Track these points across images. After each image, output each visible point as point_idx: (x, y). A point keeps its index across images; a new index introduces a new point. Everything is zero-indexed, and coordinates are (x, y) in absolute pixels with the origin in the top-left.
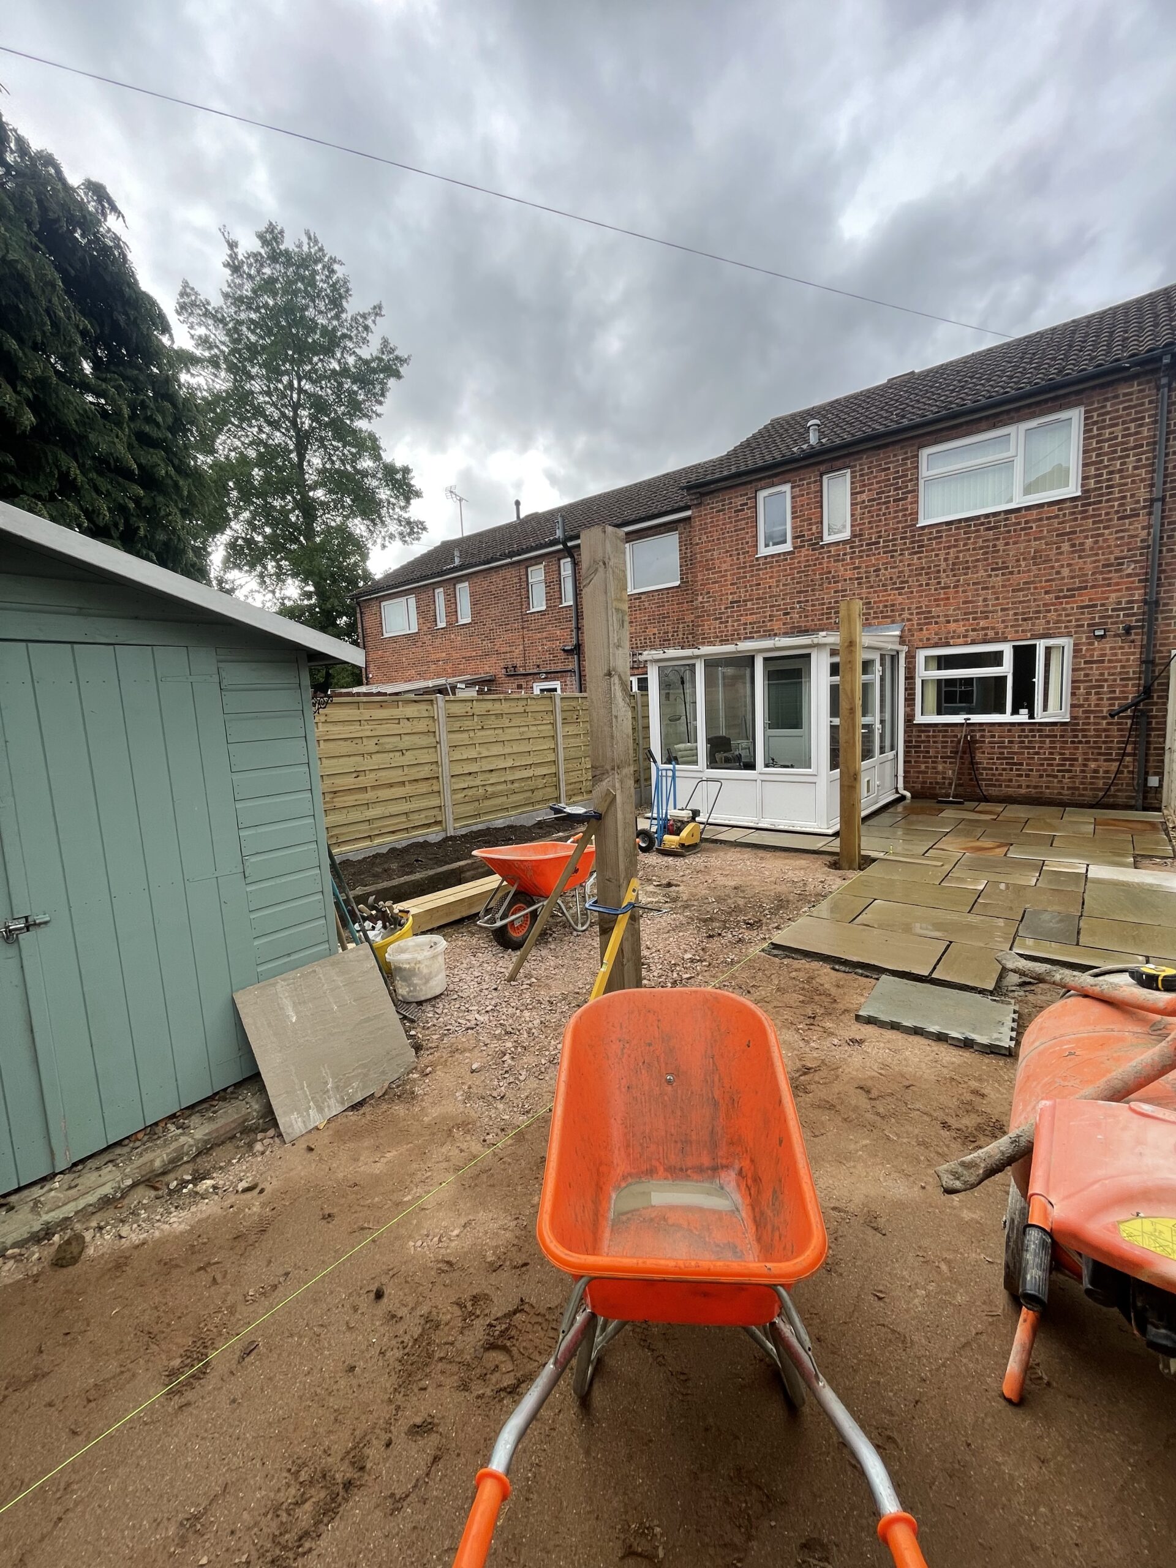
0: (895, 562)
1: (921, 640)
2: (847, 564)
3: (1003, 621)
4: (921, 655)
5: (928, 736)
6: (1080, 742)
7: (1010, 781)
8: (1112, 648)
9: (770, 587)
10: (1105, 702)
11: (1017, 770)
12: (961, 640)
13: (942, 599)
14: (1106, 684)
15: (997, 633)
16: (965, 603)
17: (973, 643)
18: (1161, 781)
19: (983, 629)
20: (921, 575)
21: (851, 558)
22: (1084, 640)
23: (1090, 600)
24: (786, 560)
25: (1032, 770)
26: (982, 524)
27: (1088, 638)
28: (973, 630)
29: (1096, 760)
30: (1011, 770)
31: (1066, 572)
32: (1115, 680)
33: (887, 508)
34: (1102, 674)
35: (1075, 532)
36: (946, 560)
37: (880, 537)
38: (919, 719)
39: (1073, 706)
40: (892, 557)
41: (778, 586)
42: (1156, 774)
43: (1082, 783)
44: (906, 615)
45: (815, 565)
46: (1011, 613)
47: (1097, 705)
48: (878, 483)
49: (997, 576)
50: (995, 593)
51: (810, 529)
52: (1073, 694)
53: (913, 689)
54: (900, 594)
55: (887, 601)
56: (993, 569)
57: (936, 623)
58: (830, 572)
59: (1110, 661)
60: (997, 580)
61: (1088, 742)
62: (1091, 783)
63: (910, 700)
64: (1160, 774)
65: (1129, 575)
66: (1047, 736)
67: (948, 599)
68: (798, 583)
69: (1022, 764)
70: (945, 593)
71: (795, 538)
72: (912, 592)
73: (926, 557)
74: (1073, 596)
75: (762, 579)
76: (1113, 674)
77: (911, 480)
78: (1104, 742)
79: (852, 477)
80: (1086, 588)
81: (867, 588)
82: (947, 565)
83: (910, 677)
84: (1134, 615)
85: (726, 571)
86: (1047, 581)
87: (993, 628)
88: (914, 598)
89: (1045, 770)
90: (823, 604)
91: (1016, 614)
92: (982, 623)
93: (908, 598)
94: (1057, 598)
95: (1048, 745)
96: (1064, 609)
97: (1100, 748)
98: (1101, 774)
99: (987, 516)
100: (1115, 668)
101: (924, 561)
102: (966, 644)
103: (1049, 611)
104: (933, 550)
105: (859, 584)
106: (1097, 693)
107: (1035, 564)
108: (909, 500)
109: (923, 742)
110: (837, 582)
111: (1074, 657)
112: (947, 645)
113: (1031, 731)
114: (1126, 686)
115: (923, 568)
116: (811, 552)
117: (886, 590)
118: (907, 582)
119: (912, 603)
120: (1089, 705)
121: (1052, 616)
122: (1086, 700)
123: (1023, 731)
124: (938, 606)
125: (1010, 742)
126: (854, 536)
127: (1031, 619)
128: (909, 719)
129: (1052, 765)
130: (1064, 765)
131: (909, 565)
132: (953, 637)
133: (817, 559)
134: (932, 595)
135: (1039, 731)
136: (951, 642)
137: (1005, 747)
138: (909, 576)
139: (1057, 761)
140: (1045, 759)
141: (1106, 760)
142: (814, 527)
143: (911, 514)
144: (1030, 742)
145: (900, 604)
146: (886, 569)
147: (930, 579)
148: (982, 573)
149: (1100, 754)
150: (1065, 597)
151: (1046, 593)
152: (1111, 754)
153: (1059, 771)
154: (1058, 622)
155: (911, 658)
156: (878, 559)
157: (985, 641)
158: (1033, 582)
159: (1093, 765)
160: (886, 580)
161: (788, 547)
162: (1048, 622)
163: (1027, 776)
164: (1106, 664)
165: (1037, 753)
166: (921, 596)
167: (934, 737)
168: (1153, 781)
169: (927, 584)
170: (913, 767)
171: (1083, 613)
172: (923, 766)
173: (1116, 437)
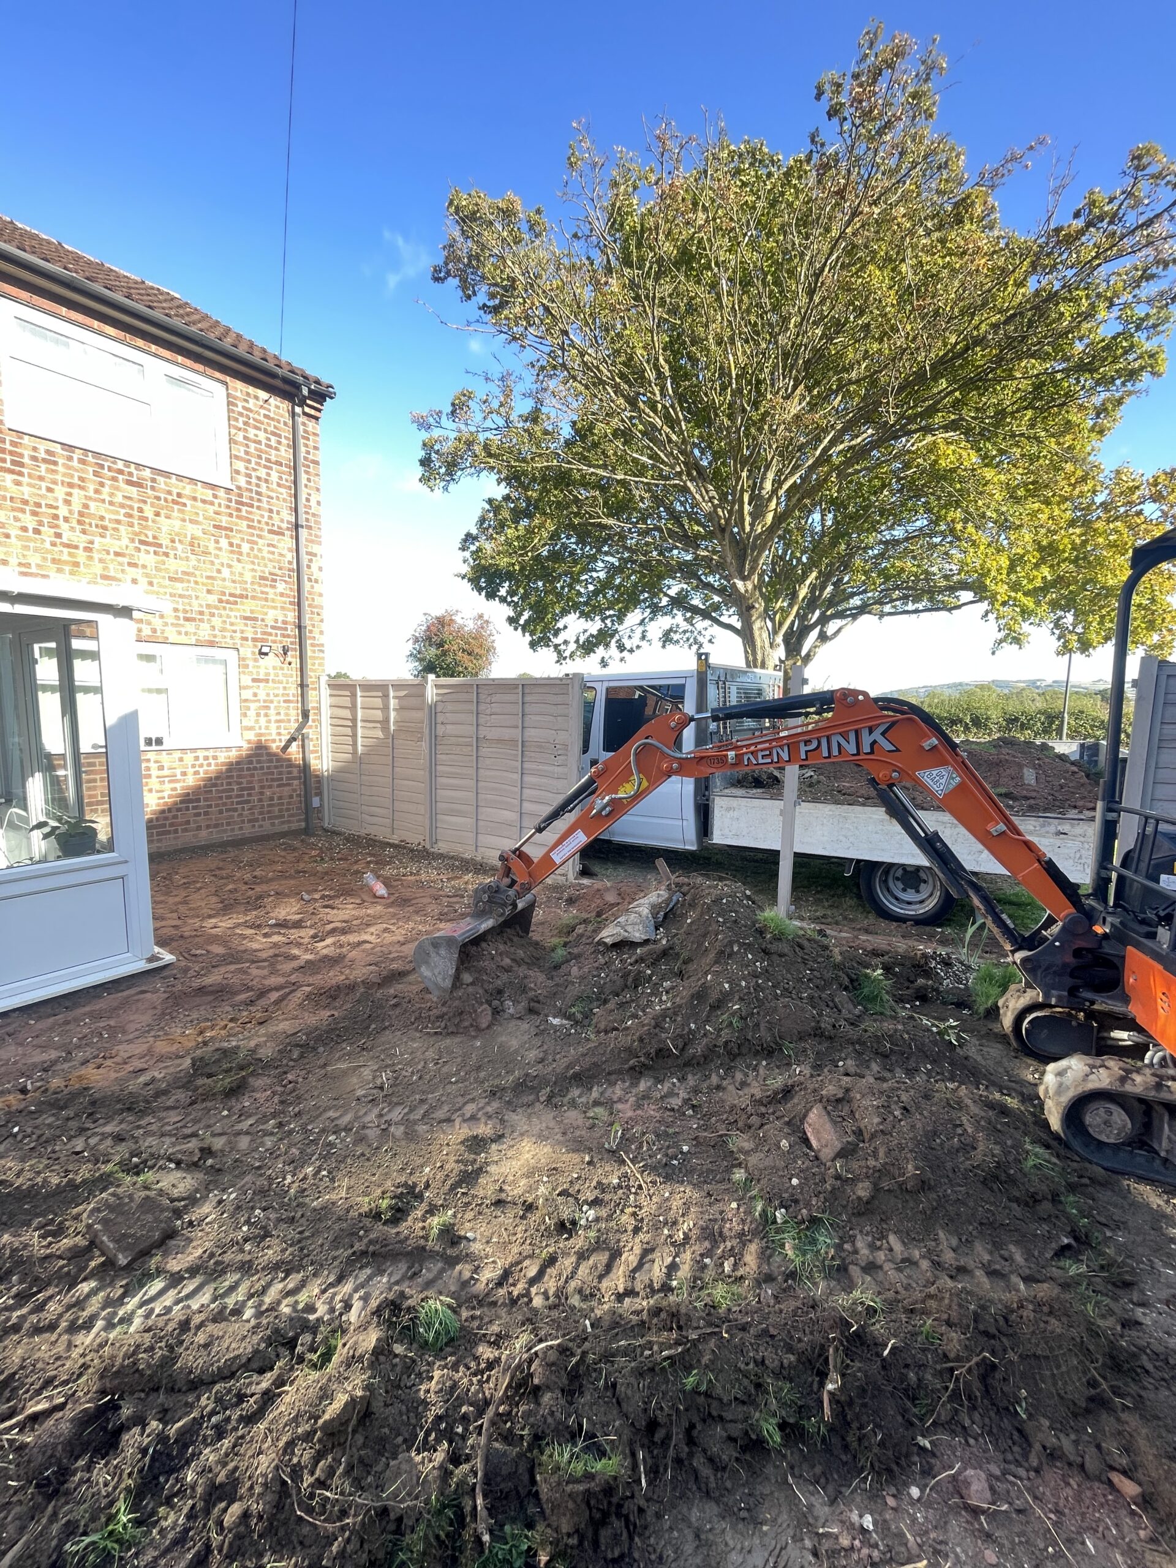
3: (161, 616)
6: (255, 769)
8: (274, 668)
14: (272, 705)
18: (321, 800)
22: (249, 655)
23: (252, 612)
25: (210, 806)
26: (121, 472)
27: (253, 653)
29: (270, 787)
30: (187, 809)
31: (226, 572)
32: (279, 702)
34: (268, 695)
35: (231, 529)
36: (67, 502)
39: (245, 728)
42: (317, 795)
43: (261, 813)
47: (266, 728)
49: (147, 552)
52: (244, 715)
59: (274, 681)
60: (148, 559)
61: (262, 768)
62: (269, 812)
64: (320, 796)
65: (282, 595)
66: (223, 764)
70: (71, 555)
73: (30, 485)
76: (277, 695)
80: (246, 597)
82: (70, 513)
84: (288, 636)
86: (207, 577)
87: (149, 623)
95: (224, 774)
97: (273, 773)
98: (276, 801)
100: (278, 689)
101: (25, 489)
103: (212, 615)
104: (41, 478)
106: (266, 715)
107: (193, 552)
111: (242, 673)
113: (206, 758)
114: (288, 708)
115: (24, 502)
120: (260, 728)
123: (196, 758)
125: (183, 774)
130: (242, 796)
134: (48, 551)
135: (215, 758)
137: (177, 781)
140: (223, 791)
141: (279, 786)
144: (205, 772)
147: (40, 524)
148: (126, 543)
149: (273, 780)
150: (228, 602)
151: (209, 592)
152: (282, 779)
154: (223, 630)
157: (140, 640)
158: (193, 574)
159: (268, 792)
162: (213, 628)
163: (206, 813)
164: (270, 684)
165: (214, 785)
168: (316, 802)
171: (246, 625)
173: (259, 442)
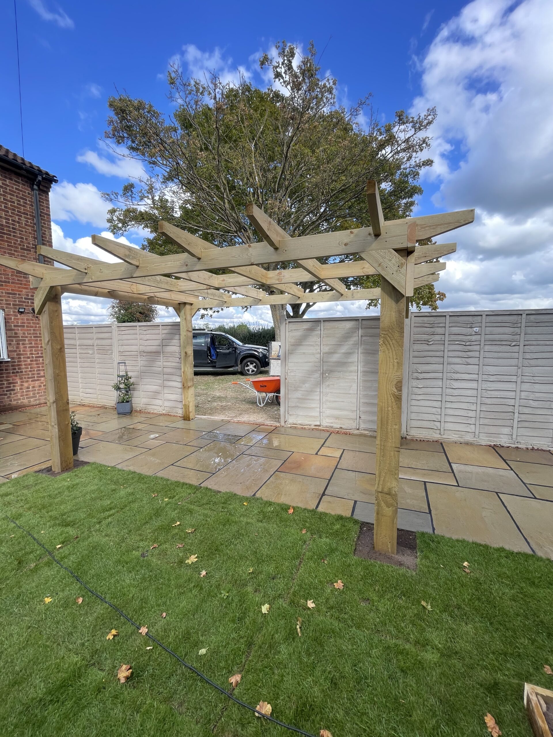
10: (28, 349)
14: (27, 339)
23: (12, 290)
27: (14, 312)
39: (9, 351)
47: (24, 351)
61: (22, 372)
74: (2, 285)
80: (8, 282)
111: (8, 322)
164: (25, 328)
173: (14, 202)
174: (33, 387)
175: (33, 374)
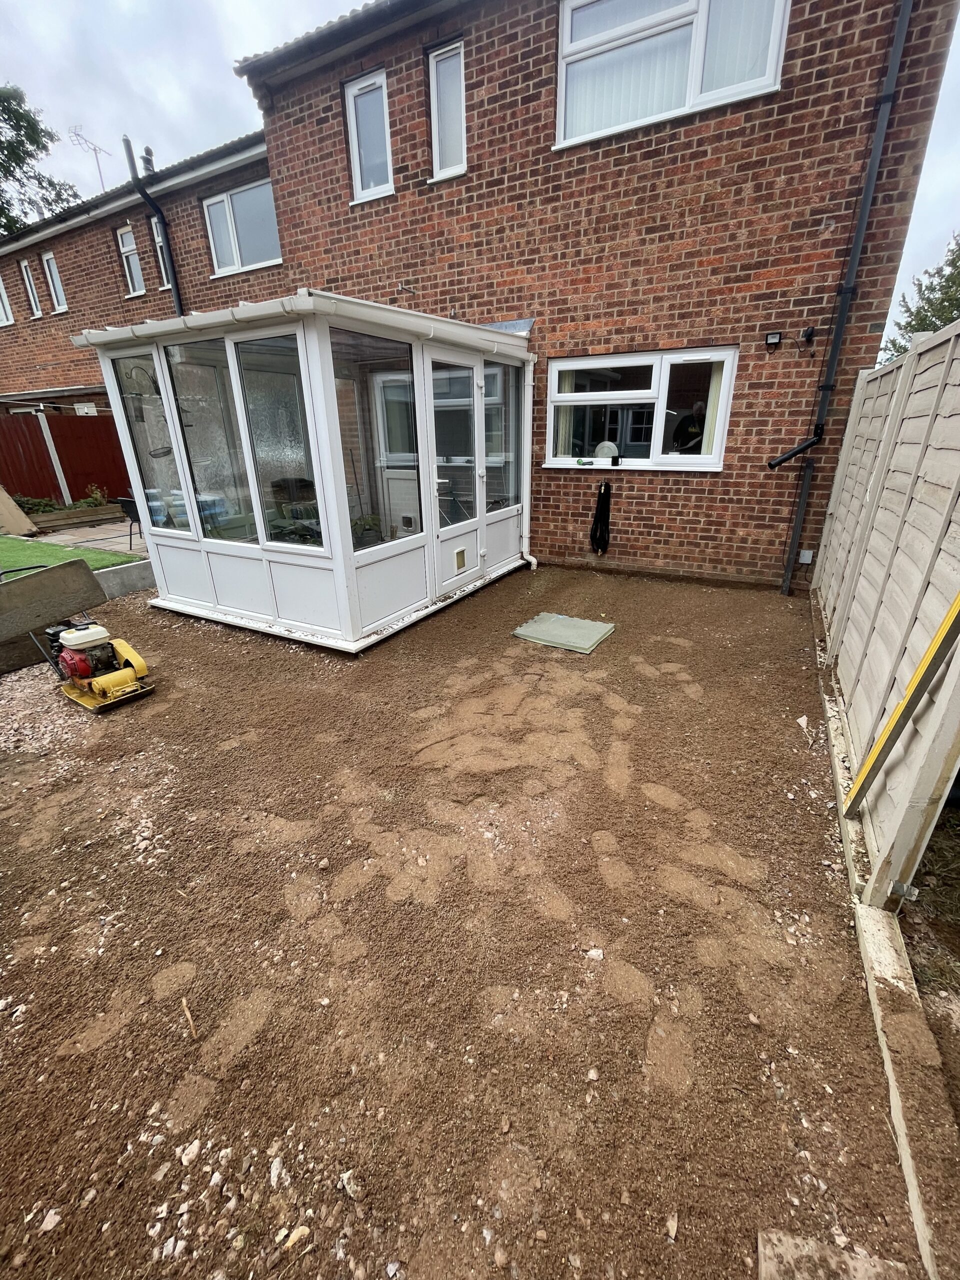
0: (523, 217)
1: (553, 346)
2: (463, 220)
3: (656, 319)
4: (555, 368)
5: (558, 486)
6: (731, 501)
7: (647, 548)
8: (786, 365)
9: (371, 258)
10: (767, 446)
11: (656, 534)
12: (601, 348)
13: (581, 280)
14: (771, 419)
15: (646, 338)
16: (610, 287)
17: (617, 352)
18: (815, 556)
19: (632, 330)
20: (555, 238)
21: (468, 209)
22: (753, 351)
23: (769, 285)
24: (387, 211)
25: (671, 536)
26: (640, 146)
27: (758, 348)
28: (618, 332)
29: (746, 526)
30: (649, 534)
31: (743, 235)
32: (782, 414)
33: (514, 115)
34: (768, 405)
35: (762, 163)
36: (589, 212)
37: (504, 171)
38: (551, 462)
39: (728, 450)
40: (520, 207)
41: (380, 256)
42: (811, 547)
43: (726, 555)
44: (536, 307)
45: (423, 221)
46: (666, 304)
47: (757, 450)
48: (502, 64)
49: (652, 241)
50: (648, 272)
51: (414, 157)
52: (730, 433)
53: (544, 419)
54: (529, 271)
55: (512, 282)
56: (650, 231)
57: (573, 319)
58: (441, 234)
59: (781, 385)
60: (652, 250)
61: (739, 501)
62: (738, 556)
63: (539, 435)
64: (815, 547)
65: (826, 244)
66: (694, 491)
67: (588, 280)
68: (405, 251)
69: (661, 527)
70: (585, 271)
71: (397, 171)
72: (543, 269)
73: (563, 207)
74: (747, 278)
75: (360, 244)
76: (782, 405)
77: (546, 60)
78: (759, 502)
79: (468, 54)
80: (764, 264)
81: (489, 261)
82: (590, 223)
83: (539, 402)
84: (822, 311)
85: (317, 229)
86: (717, 252)
87: (642, 329)
88: (546, 277)
89: (687, 536)
90: (436, 286)
91: (672, 307)
92: (630, 321)
93: (540, 278)
94: (727, 281)
95: (693, 503)
96: (734, 300)
97: (753, 509)
98: (749, 545)
99: (647, 130)
100: (785, 395)
101: (559, 214)
102: (607, 354)
103: (713, 303)
104: (572, 195)
105: (479, 253)
106: (759, 433)
107: (704, 221)
108: (543, 99)
109: (553, 493)
110: (451, 250)
111: (738, 377)
112: (585, 354)
113: (676, 483)
114: (794, 423)
115: (558, 228)
116: (417, 198)
117: (511, 265)
118: (537, 251)
119: (543, 287)
120: (748, 450)
121: (717, 311)
122: (745, 442)
123: (666, 482)
124: (576, 291)
125: (651, 497)
126: (471, 169)
127: (689, 315)
128: (538, 460)
129: (694, 529)
130: (709, 531)
131: (541, 222)
132: (592, 343)
133: (426, 210)
134: (569, 274)
135: (686, 483)
136: (590, 349)
137: (644, 504)
138: (541, 241)
139: (701, 526)
140: (689, 522)
141: (757, 526)
142: (419, 151)
143: (545, 127)
144: (673, 498)
145: (529, 287)
146: (512, 230)
147: (566, 247)
148: (634, 237)
149: (751, 518)
150: (738, 279)
151: (714, 272)
152: (764, 518)
153: (702, 538)
154: (724, 321)
155: (541, 372)
156: (500, 211)
157: (631, 350)
158: (698, 253)
159: (741, 532)
160: (512, 247)
161: (388, 189)
162: (711, 322)
163: (666, 542)
164: (775, 390)
165: (680, 514)
166: (555, 276)
167: (565, 486)
168: (806, 556)
169: (564, 256)
170: (542, 526)
171: (756, 307)
172: (552, 525)
174: (756, 542)
175: (764, 511)
